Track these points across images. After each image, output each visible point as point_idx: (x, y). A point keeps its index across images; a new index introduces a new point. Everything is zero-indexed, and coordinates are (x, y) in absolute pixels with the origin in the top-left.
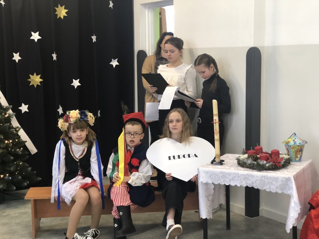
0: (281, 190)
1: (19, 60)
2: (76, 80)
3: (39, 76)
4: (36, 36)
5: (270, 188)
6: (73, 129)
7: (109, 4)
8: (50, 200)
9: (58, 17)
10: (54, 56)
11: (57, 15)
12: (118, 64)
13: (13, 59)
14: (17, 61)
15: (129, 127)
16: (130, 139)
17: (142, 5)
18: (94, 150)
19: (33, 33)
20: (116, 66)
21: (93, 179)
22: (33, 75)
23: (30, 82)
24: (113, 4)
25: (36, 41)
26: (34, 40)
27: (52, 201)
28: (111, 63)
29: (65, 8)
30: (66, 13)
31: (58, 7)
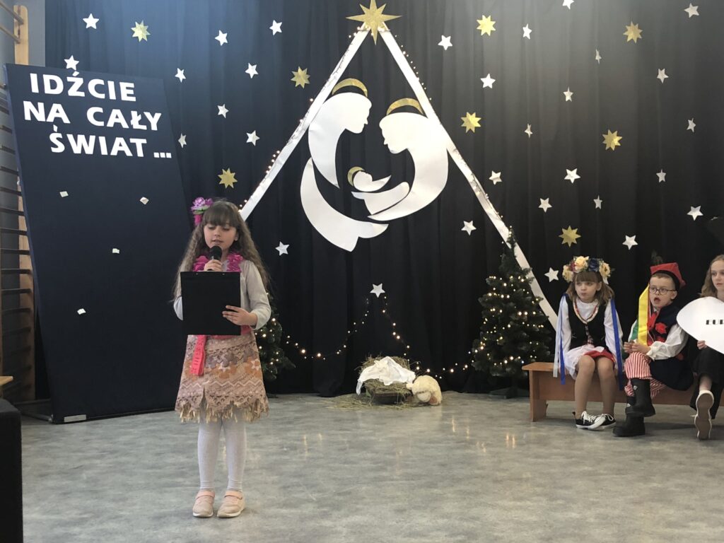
1: (548, 209)
2: (630, 236)
3: (575, 231)
7: (688, 125)
9: (607, 148)
10: (598, 203)
11: (606, 145)
12: (701, 214)
13: (540, 207)
15: (655, 280)
16: (655, 296)
18: (608, 310)
19: (568, 171)
20: (698, 217)
21: (607, 349)
22: (567, 229)
23: (562, 239)
24: (694, 125)
25: (572, 181)
26: (569, 181)
27: (555, 375)
28: (689, 214)
29: (618, 135)
30: (619, 141)
31: (607, 134)
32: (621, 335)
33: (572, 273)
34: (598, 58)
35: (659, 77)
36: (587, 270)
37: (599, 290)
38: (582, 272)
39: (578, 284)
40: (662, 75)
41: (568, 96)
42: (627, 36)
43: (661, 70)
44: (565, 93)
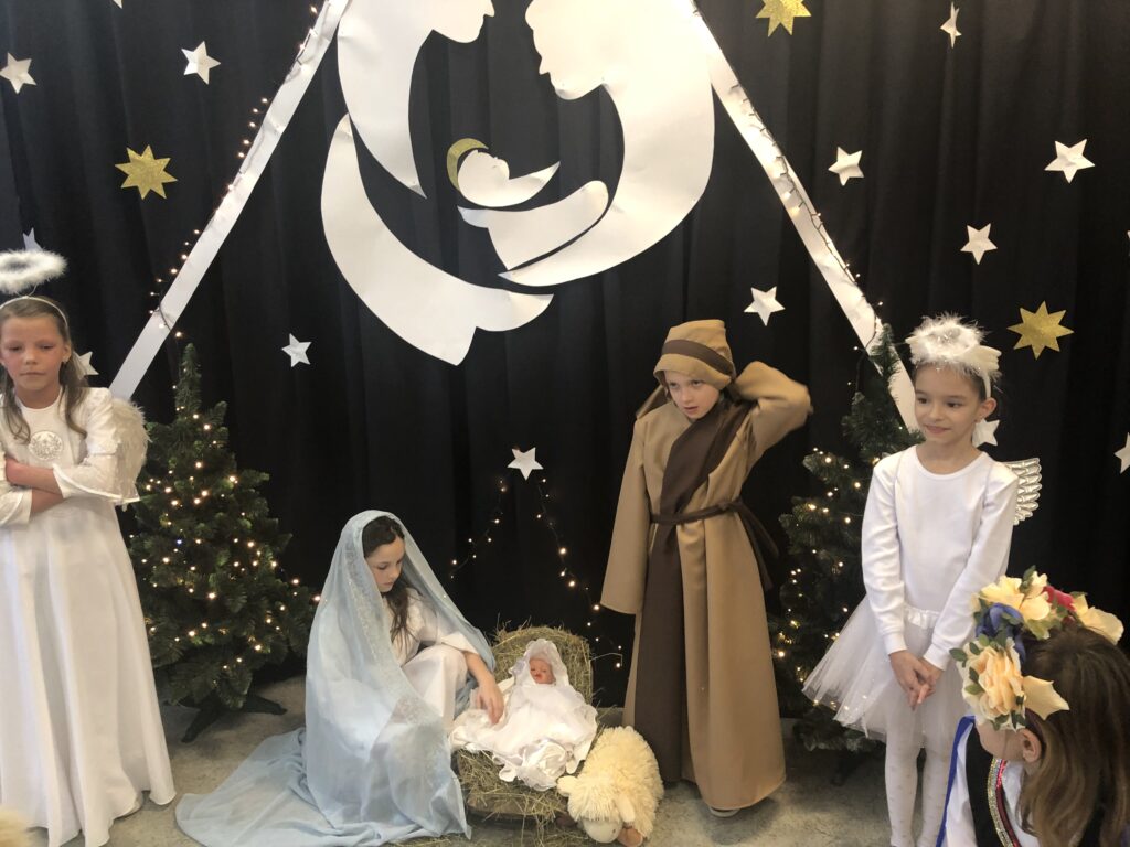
1: (987, 254)
3: (1060, 315)
4: (1071, 160)
14: (978, 259)
19: (1060, 147)
22: (1034, 310)
23: (1018, 336)
26: (1061, 174)
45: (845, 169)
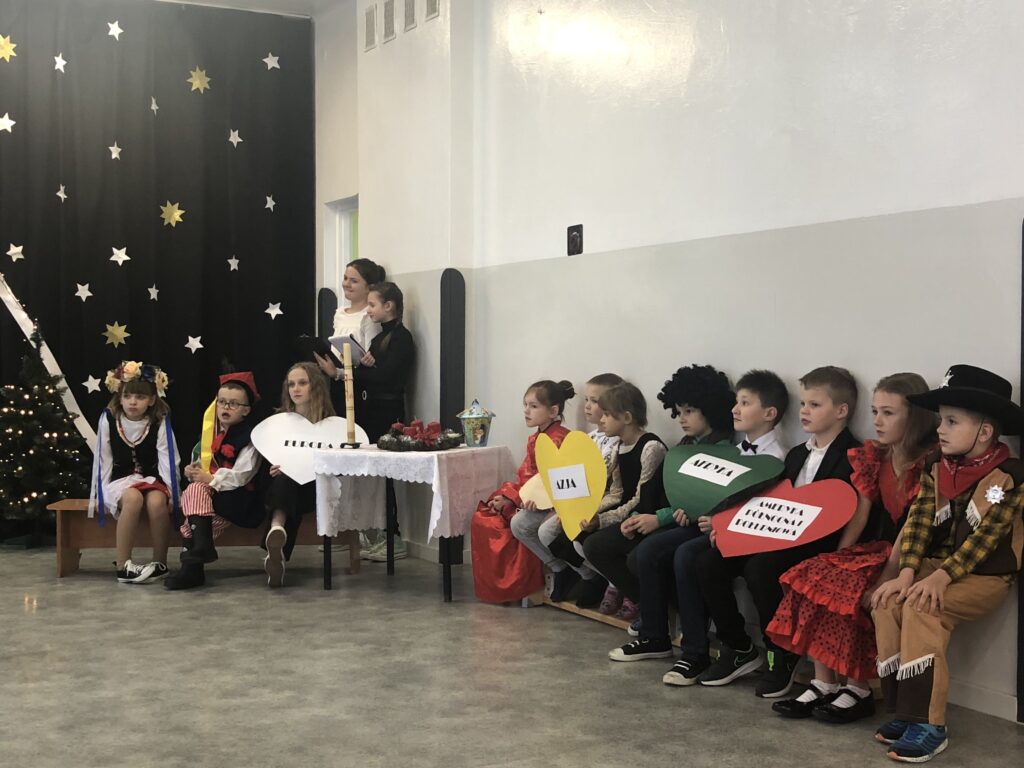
0: (422, 477)
1: (88, 298)
2: (194, 337)
3: (124, 327)
4: (120, 256)
5: (407, 476)
6: (126, 392)
7: (266, 203)
8: (86, 512)
9: (166, 223)
10: (153, 293)
11: (163, 219)
12: (281, 313)
13: (77, 294)
14: (84, 299)
15: (225, 392)
16: (223, 411)
17: (327, 204)
18: (162, 430)
19: (115, 250)
20: (278, 316)
21: (159, 479)
22: (112, 325)
23: (107, 338)
24: (274, 203)
25: (120, 263)
26: (116, 262)
27: (91, 515)
28: (267, 311)
29: (179, 208)
30: (181, 216)
31: (166, 206)
32: (178, 461)
33: (118, 381)
34: (154, 107)
35: (231, 139)
36: (140, 379)
37: (151, 405)
38: (132, 381)
39: (126, 396)
40: (235, 138)
41: (115, 152)
42: (191, 84)
43: (234, 131)
44: (111, 148)
45: (15, 254)
